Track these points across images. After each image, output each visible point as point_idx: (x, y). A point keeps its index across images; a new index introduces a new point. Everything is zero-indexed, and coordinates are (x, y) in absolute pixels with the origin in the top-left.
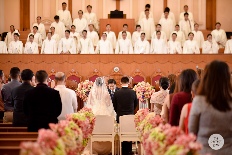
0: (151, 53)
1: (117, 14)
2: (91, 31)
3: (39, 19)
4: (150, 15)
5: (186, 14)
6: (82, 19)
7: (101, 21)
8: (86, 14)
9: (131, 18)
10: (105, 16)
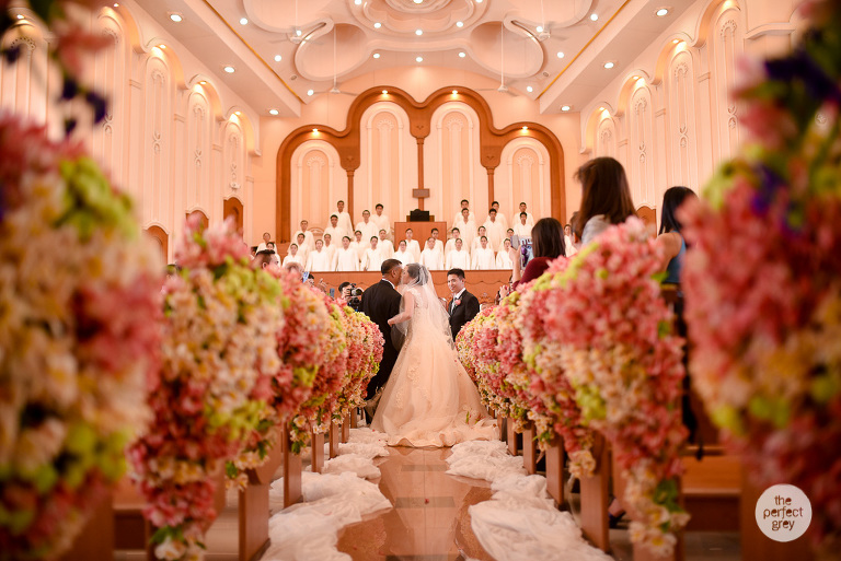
0: (473, 268)
1: (419, 216)
2: (383, 239)
3: (304, 224)
4: (469, 217)
5: (524, 214)
6: (370, 222)
7: (397, 225)
8: (374, 217)
9: (441, 220)
10: (403, 219)
